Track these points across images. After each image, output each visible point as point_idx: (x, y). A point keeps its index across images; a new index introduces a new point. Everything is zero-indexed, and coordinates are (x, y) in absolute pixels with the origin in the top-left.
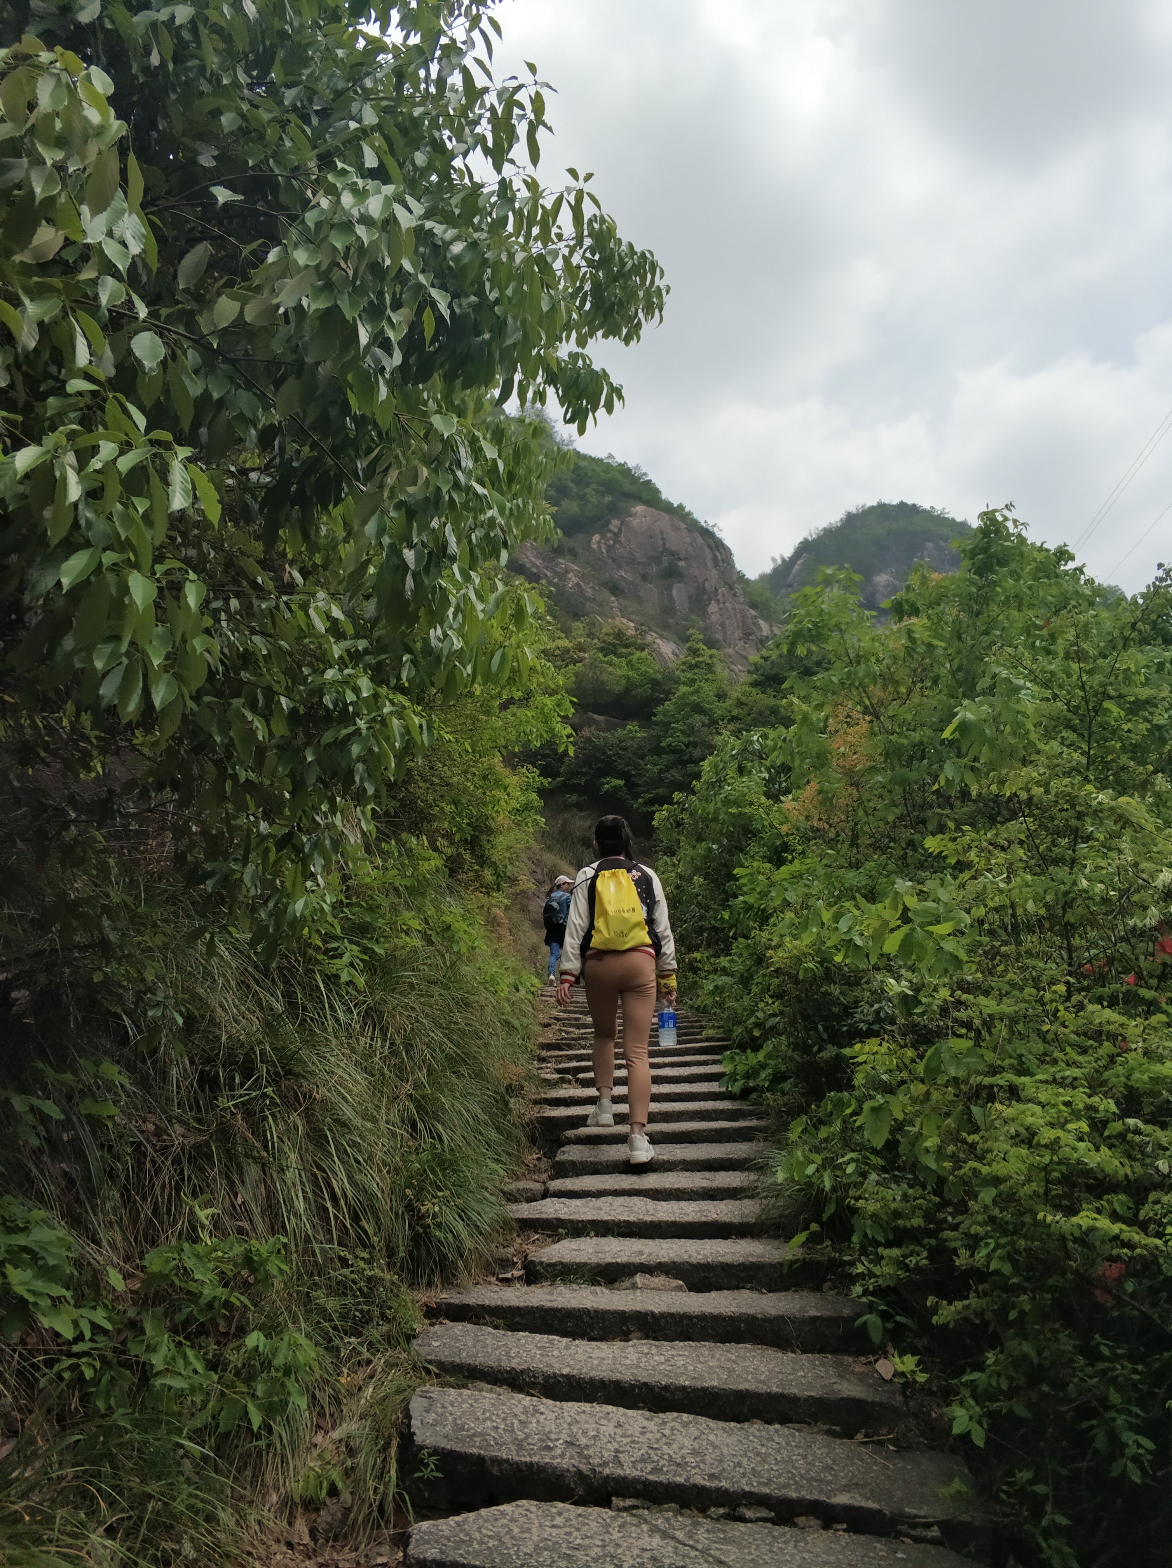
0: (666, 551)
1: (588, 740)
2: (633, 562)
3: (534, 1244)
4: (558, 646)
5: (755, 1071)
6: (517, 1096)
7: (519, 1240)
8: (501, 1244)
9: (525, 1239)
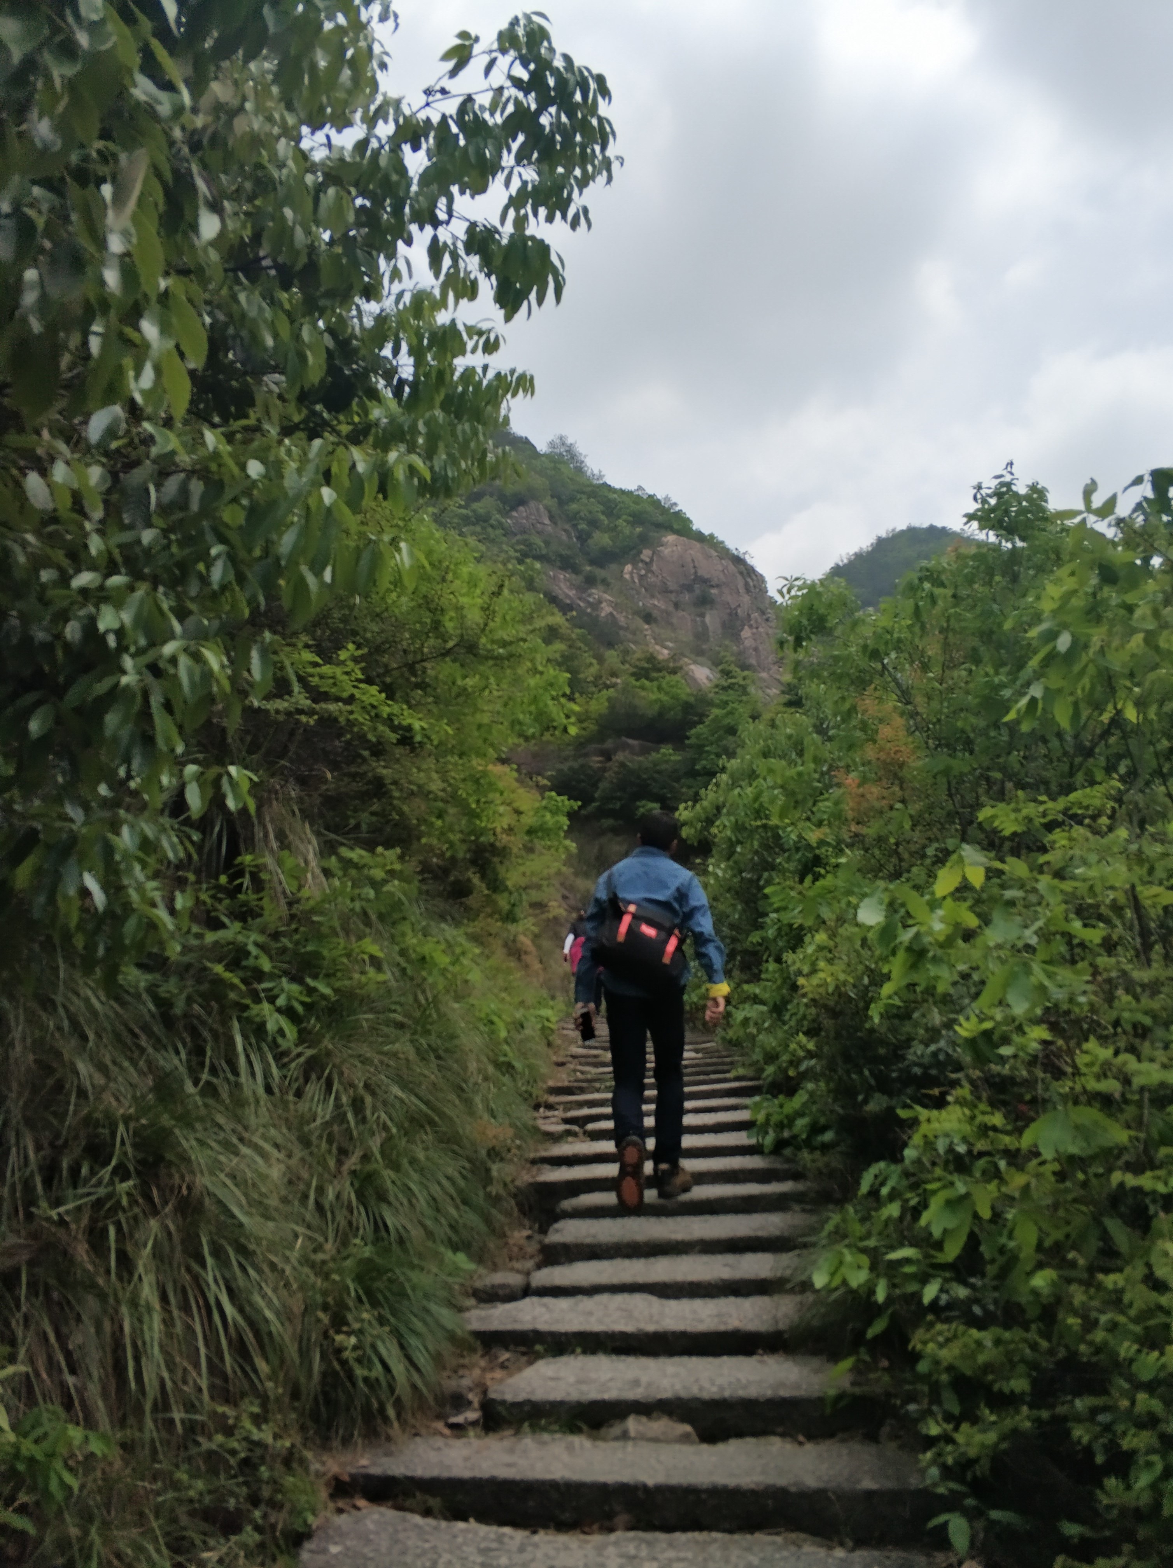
0: (698, 578)
1: (622, 765)
2: (666, 591)
3: (503, 1366)
4: (590, 672)
5: (790, 1120)
6: (502, 1159)
7: (483, 1363)
8: (455, 1372)
9: (491, 1361)
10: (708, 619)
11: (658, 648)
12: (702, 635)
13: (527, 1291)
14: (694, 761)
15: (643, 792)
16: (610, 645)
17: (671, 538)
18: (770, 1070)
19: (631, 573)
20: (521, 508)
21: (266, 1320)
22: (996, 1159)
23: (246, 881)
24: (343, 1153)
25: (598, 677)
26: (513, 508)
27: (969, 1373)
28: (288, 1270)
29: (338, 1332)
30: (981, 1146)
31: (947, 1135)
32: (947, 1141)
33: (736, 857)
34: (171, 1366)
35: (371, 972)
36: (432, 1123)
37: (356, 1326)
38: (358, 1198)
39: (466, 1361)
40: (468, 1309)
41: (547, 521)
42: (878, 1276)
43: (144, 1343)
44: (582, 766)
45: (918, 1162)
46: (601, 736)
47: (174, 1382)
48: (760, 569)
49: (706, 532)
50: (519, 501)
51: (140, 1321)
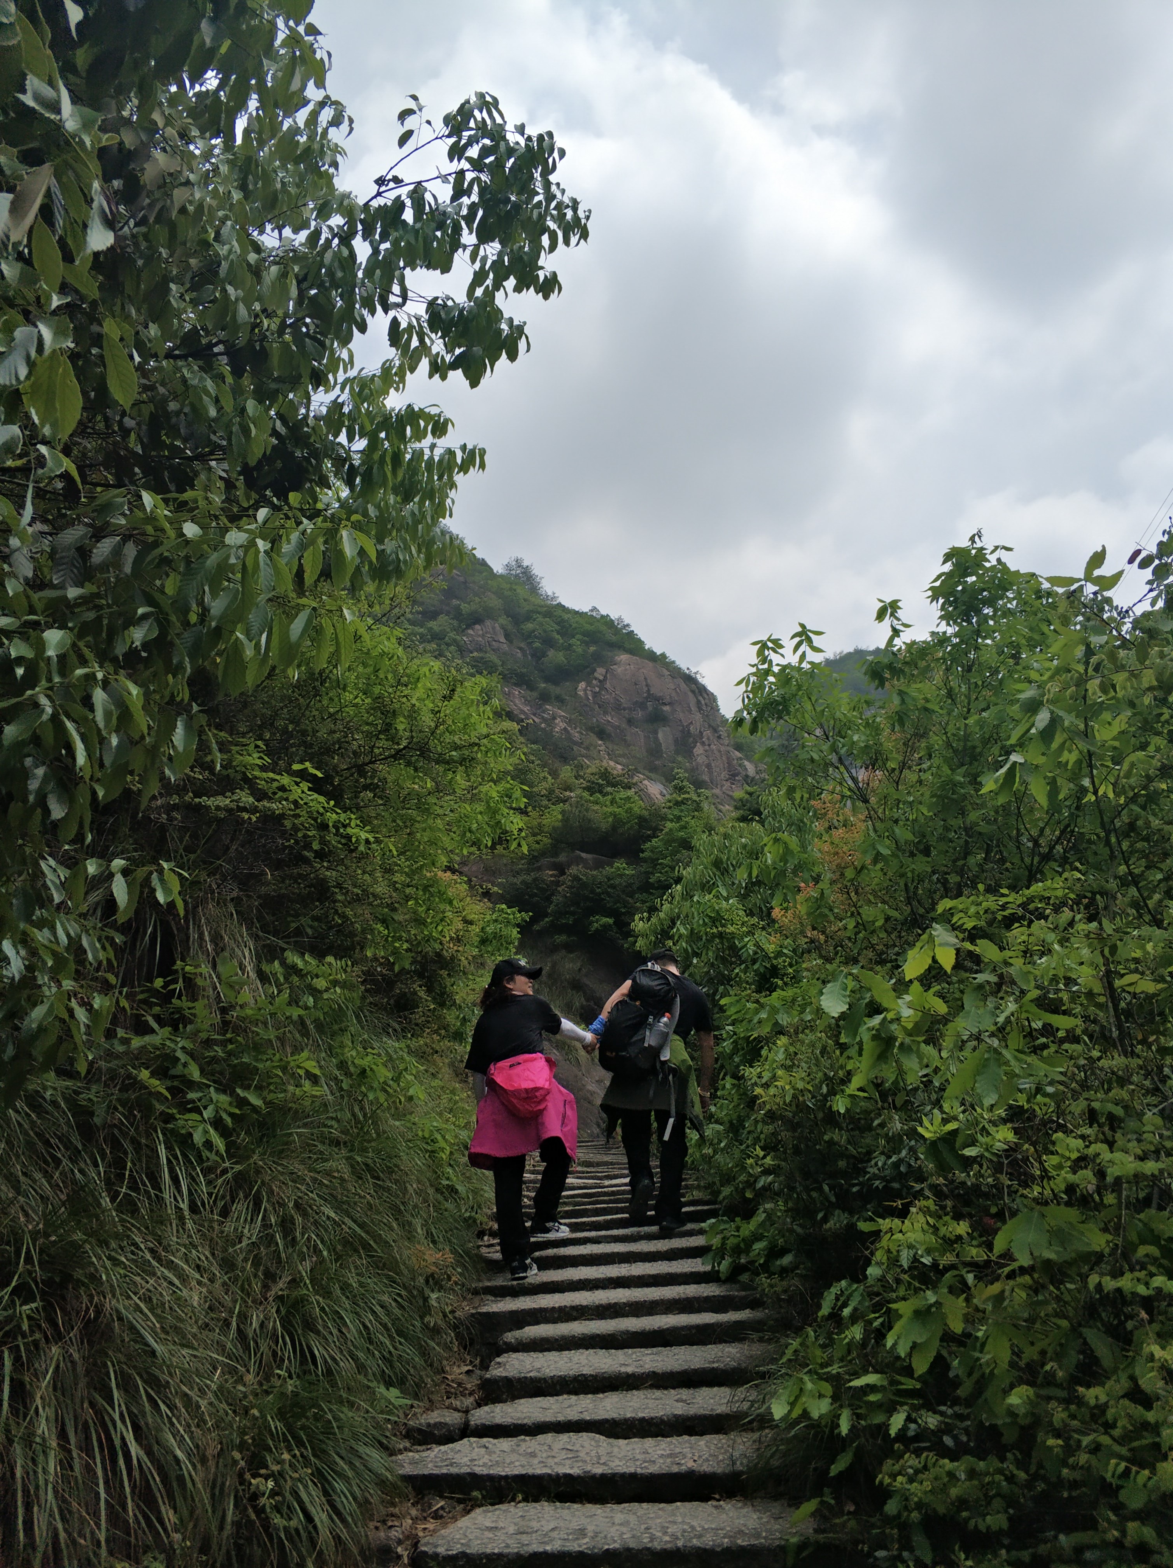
0: (650, 696)
1: (576, 878)
2: (618, 708)
3: (436, 1516)
4: (542, 788)
5: (748, 1243)
6: (441, 1288)
7: (414, 1512)
8: (384, 1522)
9: (423, 1510)
10: (660, 735)
11: (612, 763)
12: (655, 751)
13: (466, 1431)
14: (647, 874)
15: (597, 907)
16: (565, 759)
17: (624, 657)
18: (726, 1191)
19: (585, 690)
20: (477, 627)
21: (177, 1461)
22: (963, 1272)
23: (179, 986)
24: (270, 1277)
25: (551, 791)
26: (469, 626)
27: (941, 1510)
28: (203, 1404)
29: (254, 1476)
30: (948, 1259)
31: (910, 1247)
32: (912, 1253)
33: (691, 969)
34: (65, 1514)
35: (307, 1085)
36: (366, 1247)
37: (275, 1468)
38: (283, 1326)
39: (396, 1511)
40: (400, 1452)
41: (503, 640)
42: (841, 1406)
43: (37, 1487)
44: (535, 880)
45: (882, 1279)
46: (554, 849)
47: (69, 1534)
48: (711, 688)
49: (659, 652)
50: (476, 619)
51: (34, 1461)
